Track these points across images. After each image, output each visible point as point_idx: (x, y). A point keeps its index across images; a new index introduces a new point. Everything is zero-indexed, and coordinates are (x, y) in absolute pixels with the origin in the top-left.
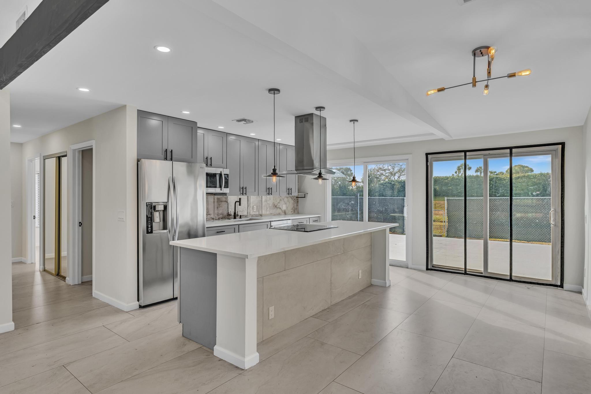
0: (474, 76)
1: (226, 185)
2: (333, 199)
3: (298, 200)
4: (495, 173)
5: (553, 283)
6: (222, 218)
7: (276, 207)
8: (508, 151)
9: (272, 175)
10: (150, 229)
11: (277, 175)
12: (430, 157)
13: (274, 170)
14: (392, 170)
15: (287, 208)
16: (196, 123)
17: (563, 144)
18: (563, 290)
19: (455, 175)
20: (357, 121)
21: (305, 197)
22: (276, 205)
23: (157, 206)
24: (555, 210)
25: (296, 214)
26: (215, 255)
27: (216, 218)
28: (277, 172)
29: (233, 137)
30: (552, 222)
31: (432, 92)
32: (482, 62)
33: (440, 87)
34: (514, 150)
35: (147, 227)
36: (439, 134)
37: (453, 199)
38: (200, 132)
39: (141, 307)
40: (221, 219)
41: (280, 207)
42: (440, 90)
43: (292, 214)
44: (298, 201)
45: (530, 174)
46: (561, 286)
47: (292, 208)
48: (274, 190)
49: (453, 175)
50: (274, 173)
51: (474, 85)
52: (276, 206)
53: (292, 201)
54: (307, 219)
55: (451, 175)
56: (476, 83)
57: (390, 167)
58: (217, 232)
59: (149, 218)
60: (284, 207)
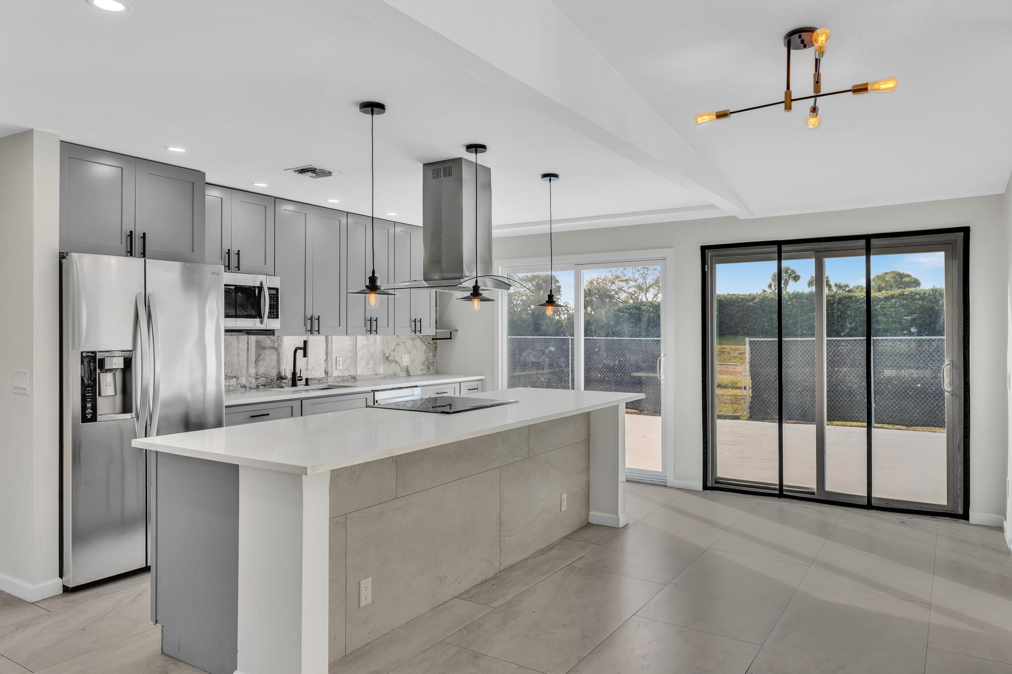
0: (788, 88)
1: (274, 312)
2: (511, 342)
3: (436, 344)
4: (847, 289)
5: (950, 510)
6: (264, 386)
7: (388, 361)
8: (863, 242)
9: (368, 291)
10: (89, 411)
11: (378, 291)
12: (709, 253)
13: (373, 279)
14: (640, 281)
15: (412, 361)
16: (202, 174)
17: (966, 231)
18: (969, 524)
19: (769, 291)
20: (556, 176)
21: (451, 338)
22: (387, 356)
23: (107, 361)
24: (952, 363)
25: (432, 374)
26: (236, 467)
27: (250, 386)
28: (378, 283)
29: (290, 207)
30: (947, 387)
31: (706, 118)
32: (803, 59)
33: (722, 108)
34: (874, 242)
35: (84, 408)
36: (726, 207)
37: (762, 341)
38: (212, 194)
39: (67, 590)
40: (262, 387)
41: (397, 359)
42: (721, 115)
43: (424, 374)
44: (436, 347)
45: (913, 289)
46: (965, 516)
47: (422, 361)
48: (382, 323)
49: (764, 291)
50: (373, 286)
51: (788, 108)
52: (388, 358)
53: (424, 347)
54: (454, 385)
55: (760, 292)
56: (793, 103)
57: (637, 276)
58: (252, 417)
59: (89, 386)
60: (405, 360)
